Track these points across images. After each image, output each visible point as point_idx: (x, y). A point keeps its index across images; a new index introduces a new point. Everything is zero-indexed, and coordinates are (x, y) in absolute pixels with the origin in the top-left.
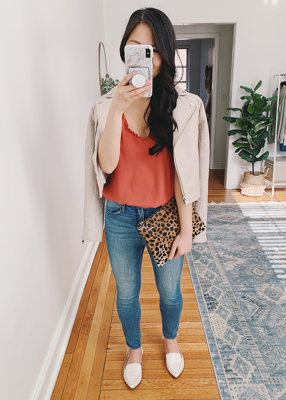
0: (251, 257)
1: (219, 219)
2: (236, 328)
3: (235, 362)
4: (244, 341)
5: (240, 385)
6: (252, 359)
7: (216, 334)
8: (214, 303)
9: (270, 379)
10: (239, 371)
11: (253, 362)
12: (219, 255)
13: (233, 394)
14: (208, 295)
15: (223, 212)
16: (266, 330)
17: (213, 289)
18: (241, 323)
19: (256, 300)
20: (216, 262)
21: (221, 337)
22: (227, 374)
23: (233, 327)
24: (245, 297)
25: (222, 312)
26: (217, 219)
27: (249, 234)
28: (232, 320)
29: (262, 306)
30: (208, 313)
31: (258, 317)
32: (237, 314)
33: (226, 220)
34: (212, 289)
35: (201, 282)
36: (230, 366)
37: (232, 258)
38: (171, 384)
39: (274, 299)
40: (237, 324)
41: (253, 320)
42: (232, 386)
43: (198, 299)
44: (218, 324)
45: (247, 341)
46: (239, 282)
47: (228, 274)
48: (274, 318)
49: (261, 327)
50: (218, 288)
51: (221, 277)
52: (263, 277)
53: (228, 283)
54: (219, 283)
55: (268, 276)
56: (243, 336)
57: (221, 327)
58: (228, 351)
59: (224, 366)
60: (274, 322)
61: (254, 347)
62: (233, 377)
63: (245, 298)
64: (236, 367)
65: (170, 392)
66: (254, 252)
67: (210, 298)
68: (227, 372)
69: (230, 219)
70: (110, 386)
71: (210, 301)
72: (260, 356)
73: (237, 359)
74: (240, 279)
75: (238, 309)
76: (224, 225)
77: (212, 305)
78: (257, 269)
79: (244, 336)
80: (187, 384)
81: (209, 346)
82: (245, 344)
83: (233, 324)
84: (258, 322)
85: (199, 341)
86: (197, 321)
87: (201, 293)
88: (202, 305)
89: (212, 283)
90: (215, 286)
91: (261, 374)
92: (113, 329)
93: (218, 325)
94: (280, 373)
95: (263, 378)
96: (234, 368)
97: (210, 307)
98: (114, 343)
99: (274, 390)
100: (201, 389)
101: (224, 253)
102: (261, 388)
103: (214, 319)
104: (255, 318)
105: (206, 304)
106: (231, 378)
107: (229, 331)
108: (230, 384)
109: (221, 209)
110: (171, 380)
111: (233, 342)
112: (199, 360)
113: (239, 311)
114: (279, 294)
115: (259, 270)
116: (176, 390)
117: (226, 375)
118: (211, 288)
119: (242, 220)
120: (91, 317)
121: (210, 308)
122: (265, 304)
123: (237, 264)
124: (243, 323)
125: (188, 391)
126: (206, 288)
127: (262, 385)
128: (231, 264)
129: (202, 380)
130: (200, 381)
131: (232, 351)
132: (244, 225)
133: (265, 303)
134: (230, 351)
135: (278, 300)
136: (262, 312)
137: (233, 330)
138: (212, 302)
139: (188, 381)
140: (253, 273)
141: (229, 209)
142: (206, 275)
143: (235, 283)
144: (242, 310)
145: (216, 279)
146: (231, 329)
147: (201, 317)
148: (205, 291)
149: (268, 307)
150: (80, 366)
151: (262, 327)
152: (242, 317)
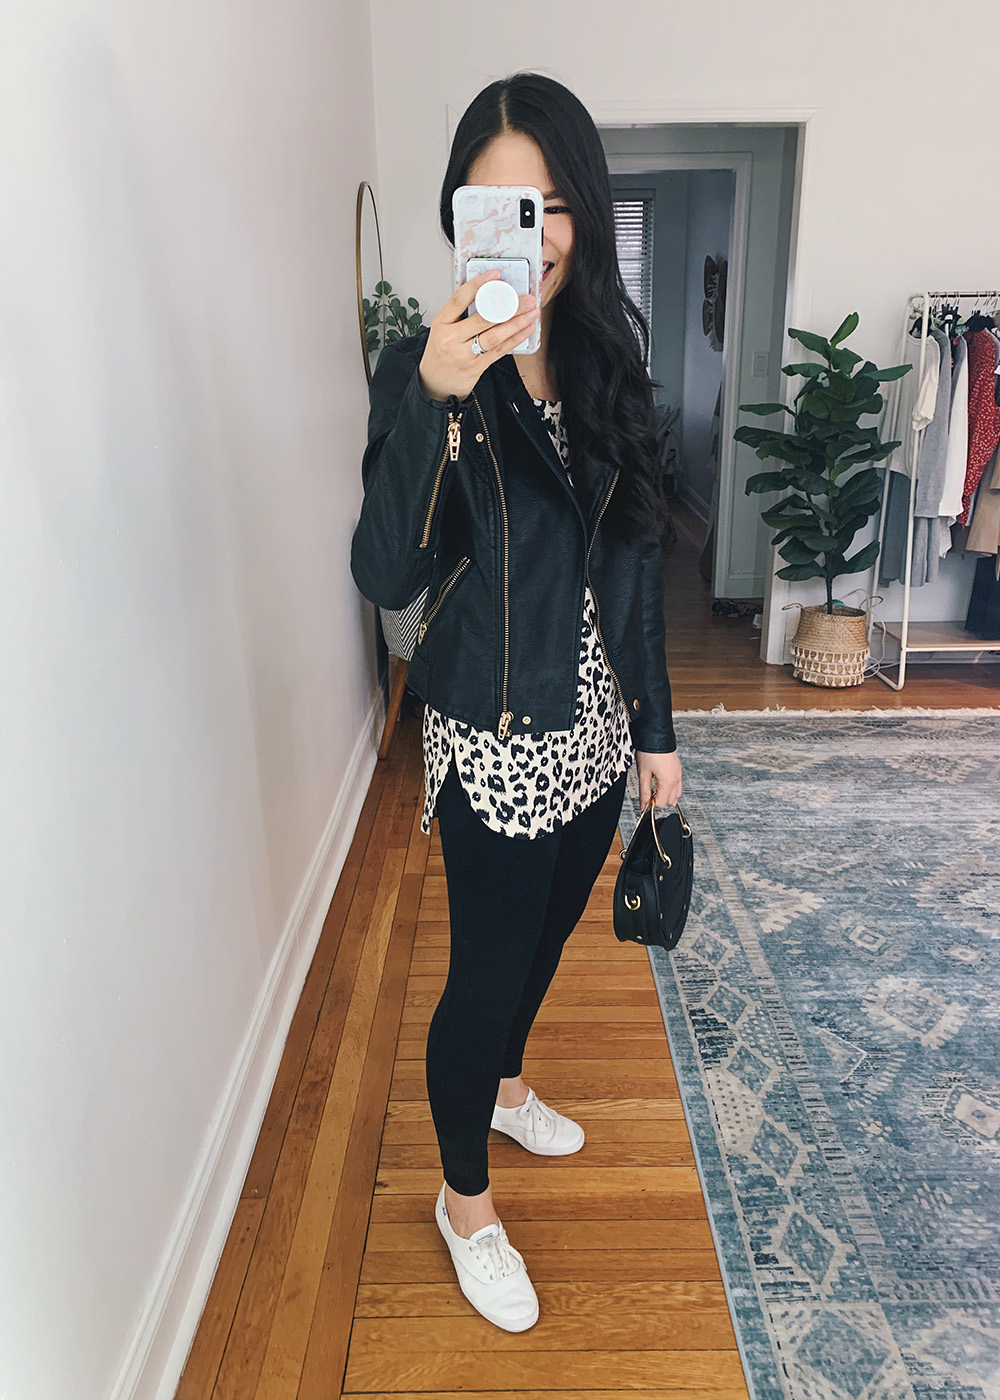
0: (845, 888)
1: (740, 762)
2: (791, 1120)
3: (785, 1230)
4: (818, 1162)
5: (800, 1306)
6: (840, 1221)
7: (728, 1139)
8: (721, 1038)
9: (897, 1288)
10: (801, 1260)
11: (843, 1231)
12: (739, 883)
13: (778, 1333)
14: (703, 1011)
15: (755, 739)
16: (888, 1129)
17: (718, 994)
18: (807, 1104)
19: (858, 1030)
20: (730, 906)
21: (744, 1149)
22: (761, 1269)
23: (782, 1116)
24: (823, 1019)
25: (749, 1068)
26: (736, 761)
27: (841, 812)
28: (780, 1096)
29: (875, 1049)
30: (702, 1072)
31: (862, 1086)
32: (798, 1075)
33: (766, 768)
34: (715, 996)
35: (681, 969)
36: (770, 1244)
37: (782, 892)
38: (579, 1299)
39: (916, 1027)
40: (795, 1108)
41: (847, 1095)
42: (777, 1310)
43: (672, 1025)
44: (735, 1107)
45: (827, 1162)
46: (804, 969)
47: (769, 943)
48: (915, 1090)
49: (871, 1120)
50: (736, 991)
51: (743, 953)
52: (880, 954)
53: (769, 974)
54: (738, 972)
55: (898, 952)
56: (812, 1148)
57: (743, 1117)
58: (765, 1194)
59: (751, 1244)
60: (915, 1102)
61: (848, 1183)
62: (779, 1280)
63: (822, 1024)
64: (790, 1247)
65: (577, 1325)
66: (853, 871)
67: (709, 1024)
68: (762, 1263)
69: (777, 763)
70: (386, 1304)
71: (710, 1031)
72: (868, 1211)
73: (794, 1223)
74: (807, 962)
75: (797, 1060)
76: (757, 783)
77: (715, 1045)
78: (863, 928)
79: (818, 1147)
80: (633, 1301)
81: (704, 1180)
82: (819, 1175)
83: (783, 1107)
84: (864, 1103)
85: (674, 1162)
86: (668, 1095)
87: (680, 1006)
88: (684, 1045)
89: (717, 973)
90: (726, 984)
91: (870, 1272)
92: (395, 1119)
93: (732, 1112)
94: (930, 1269)
95: (876, 1286)
96: (782, 1253)
97: (710, 1052)
98: (397, 1166)
99: (910, 1323)
100: (677, 1317)
101: (756, 875)
102: (868, 1316)
103: (721, 1089)
104: (854, 1088)
105: (694, 1040)
106: (772, 1281)
107: (768, 1129)
108: (769, 1301)
109: (750, 730)
110: (578, 1288)
111: (782, 1166)
112: (672, 1224)
113: (803, 1066)
114: (931, 1010)
115: (870, 932)
116: (598, 1319)
117: (755, 1273)
118: (713, 989)
119: (818, 767)
120: (324, 1079)
121: (710, 1056)
122: (887, 1044)
123: (798, 912)
124: (815, 1103)
125: (635, 1322)
126: (698, 990)
127: (871, 1305)
128: (779, 911)
129: (680, 1286)
130: (672, 1291)
131: (777, 1193)
132: (822, 783)
133: (886, 1041)
134: (772, 1194)
135: (930, 1032)
136: (877, 1069)
137: (782, 1128)
138: (715, 1034)
139: (634, 1290)
140: (849, 941)
141: (777, 729)
142: (697, 947)
143: (791, 973)
144: (810, 1063)
145: (729, 959)
146: (777, 1125)
147: (680, 1083)
148: (696, 998)
149: (897, 1053)
150: (289, 1239)
151: (876, 1119)
152: (812, 1084)
